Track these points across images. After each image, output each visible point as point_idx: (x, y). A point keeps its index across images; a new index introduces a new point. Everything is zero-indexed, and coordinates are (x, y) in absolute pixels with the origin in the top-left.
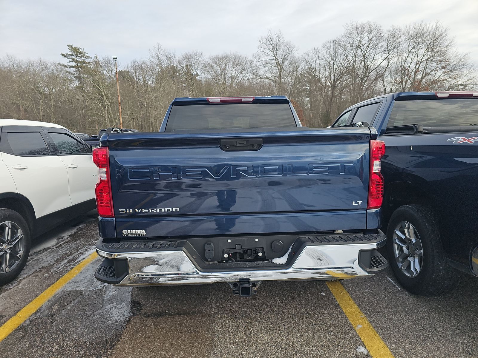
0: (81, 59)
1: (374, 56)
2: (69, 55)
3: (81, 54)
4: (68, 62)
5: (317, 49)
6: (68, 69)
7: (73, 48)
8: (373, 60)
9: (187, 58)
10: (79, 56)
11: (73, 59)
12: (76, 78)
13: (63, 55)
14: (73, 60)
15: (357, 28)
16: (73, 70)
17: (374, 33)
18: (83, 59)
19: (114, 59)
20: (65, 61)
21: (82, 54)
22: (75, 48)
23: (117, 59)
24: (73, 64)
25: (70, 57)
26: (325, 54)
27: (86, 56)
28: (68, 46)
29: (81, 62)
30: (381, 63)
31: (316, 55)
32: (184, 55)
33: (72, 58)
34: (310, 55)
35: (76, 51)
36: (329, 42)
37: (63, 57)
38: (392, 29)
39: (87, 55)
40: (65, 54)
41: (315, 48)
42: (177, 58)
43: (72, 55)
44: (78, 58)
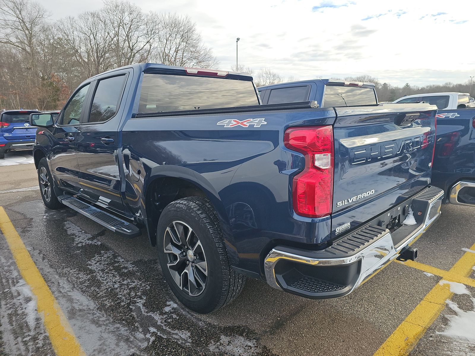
1: (138, 38)
5: (73, 19)
8: (137, 41)
15: (117, 6)
17: (135, 14)
26: (83, 26)
30: (144, 46)
31: (72, 25)
34: (65, 24)
36: (87, 13)
38: (150, 15)
41: (71, 17)
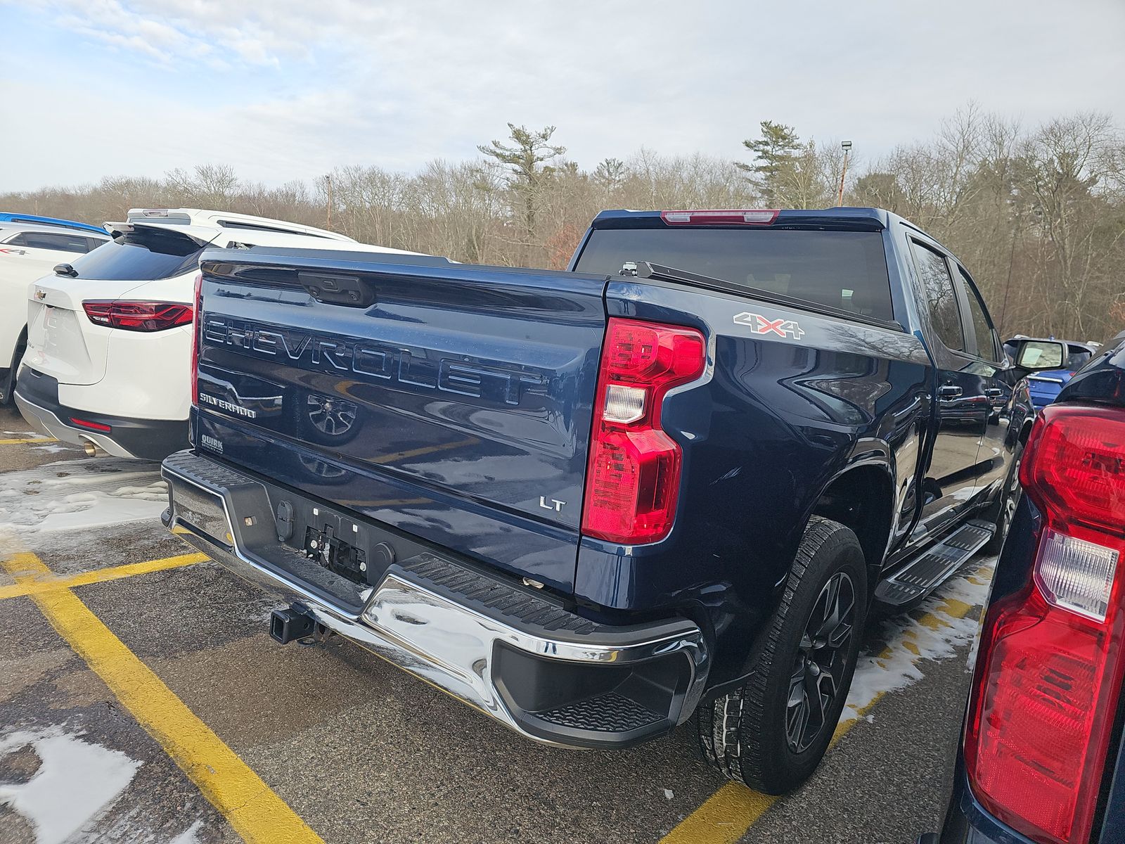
0: (782, 151)
2: (760, 143)
3: (785, 139)
4: (754, 160)
6: (749, 175)
7: (771, 128)
9: (1053, 134)
10: (780, 144)
11: (765, 152)
12: (763, 192)
13: (747, 144)
14: (765, 155)
16: (761, 175)
18: (788, 150)
19: (845, 148)
20: (750, 158)
21: (787, 140)
22: (776, 127)
23: (850, 145)
24: (764, 163)
25: (761, 147)
27: (794, 143)
28: (761, 124)
29: (781, 158)
32: (1047, 126)
33: (763, 151)
35: (777, 134)
37: (747, 148)
39: (796, 142)
40: (752, 142)
42: (1022, 137)
43: (766, 144)
44: (777, 149)
